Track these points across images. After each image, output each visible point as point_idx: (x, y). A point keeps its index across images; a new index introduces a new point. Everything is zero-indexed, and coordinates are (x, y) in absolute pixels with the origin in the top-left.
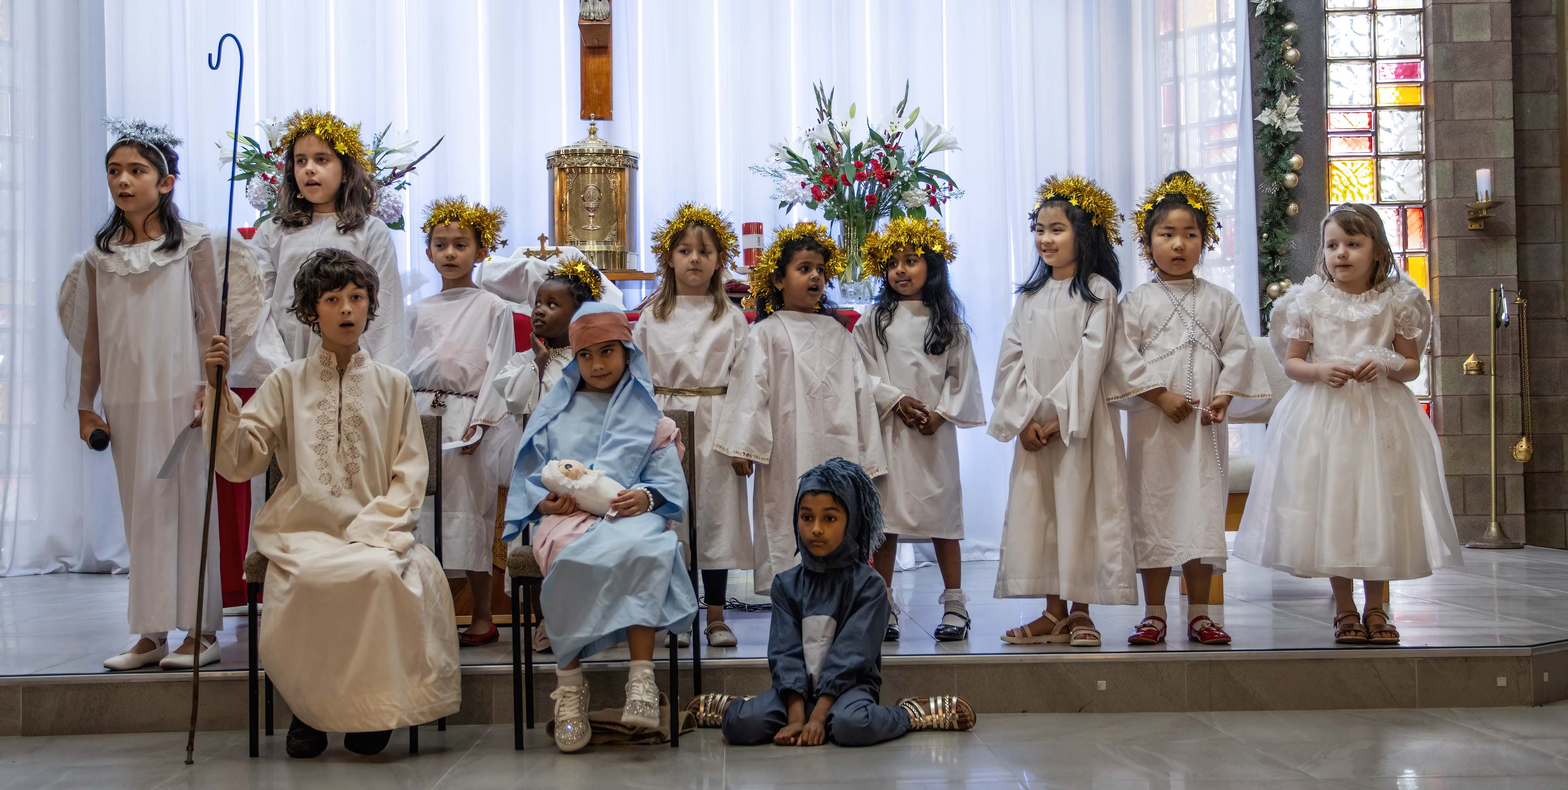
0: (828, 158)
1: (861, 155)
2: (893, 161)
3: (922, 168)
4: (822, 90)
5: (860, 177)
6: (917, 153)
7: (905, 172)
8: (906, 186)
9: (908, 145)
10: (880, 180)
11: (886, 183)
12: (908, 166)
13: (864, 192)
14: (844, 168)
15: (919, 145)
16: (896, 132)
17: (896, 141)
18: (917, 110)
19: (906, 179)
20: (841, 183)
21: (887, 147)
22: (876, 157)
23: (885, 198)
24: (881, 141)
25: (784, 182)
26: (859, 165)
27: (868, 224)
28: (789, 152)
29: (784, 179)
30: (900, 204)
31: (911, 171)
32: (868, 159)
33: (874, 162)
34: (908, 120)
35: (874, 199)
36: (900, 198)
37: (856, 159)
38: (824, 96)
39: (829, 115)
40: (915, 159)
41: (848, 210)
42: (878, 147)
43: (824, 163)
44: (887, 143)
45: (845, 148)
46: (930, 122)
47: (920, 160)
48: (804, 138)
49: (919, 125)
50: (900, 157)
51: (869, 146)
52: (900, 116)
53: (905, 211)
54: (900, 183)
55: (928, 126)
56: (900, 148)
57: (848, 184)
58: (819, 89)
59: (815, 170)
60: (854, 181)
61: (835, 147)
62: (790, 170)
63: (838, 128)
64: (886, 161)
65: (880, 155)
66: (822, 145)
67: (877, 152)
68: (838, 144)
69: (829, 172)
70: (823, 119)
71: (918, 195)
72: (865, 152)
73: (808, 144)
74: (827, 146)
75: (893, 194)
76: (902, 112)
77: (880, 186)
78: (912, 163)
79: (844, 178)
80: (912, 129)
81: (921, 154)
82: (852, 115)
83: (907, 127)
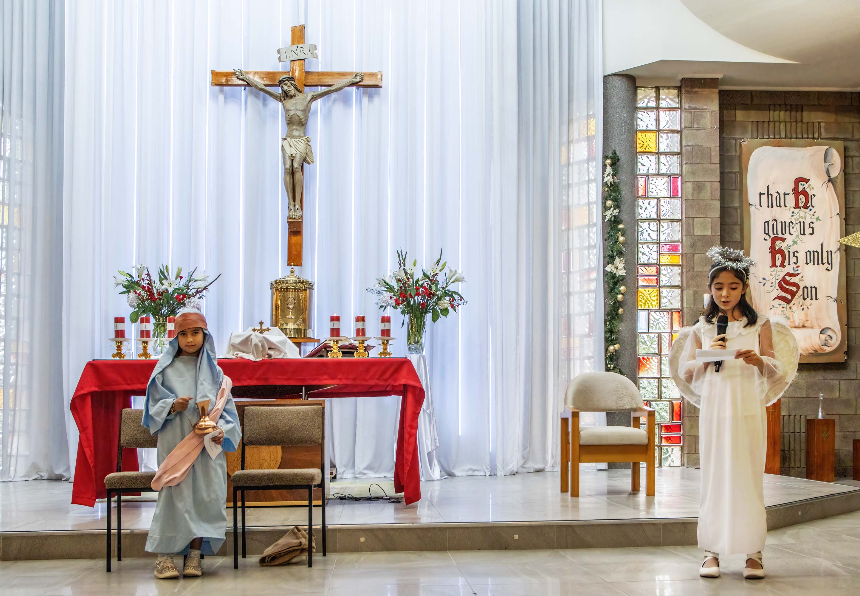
0: (403, 285)
1: (419, 284)
2: (433, 287)
3: (448, 290)
4: (401, 253)
5: (418, 294)
6: (445, 283)
7: (439, 292)
8: (439, 299)
9: (441, 279)
10: (427, 296)
11: (430, 297)
12: (441, 289)
13: (420, 301)
14: (410, 290)
15: (446, 279)
16: (435, 273)
17: (436, 277)
18: (446, 263)
19: (439, 295)
20: (408, 297)
21: (431, 280)
22: (426, 285)
23: (430, 305)
24: (428, 277)
25: (382, 296)
26: (417, 289)
27: (421, 316)
28: (385, 282)
29: (382, 295)
30: (437, 307)
31: (442, 292)
32: (422, 286)
33: (425, 287)
34: (441, 268)
35: (424, 305)
36: (437, 304)
37: (416, 285)
38: (402, 256)
39: (404, 265)
40: (444, 286)
41: (412, 310)
42: (427, 280)
43: (401, 287)
44: (431, 278)
45: (411, 280)
46: (452, 269)
47: (447, 286)
48: (392, 276)
49: (446, 270)
50: (437, 286)
51: (423, 280)
52: (438, 266)
53: (439, 311)
54: (436, 297)
55: (451, 270)
56: (437, 281)
57: (412, 297)
58: (400, 253)
59: (397, 291)
60: (415, 296)
61: (407, 280)
62: (385, 291)
63: (408, 271)
64: (430, 287)
65: (428, 284)
66: (400, 279)
67: (426, 283)
68: (408, 278)
69: (404, 292)
70: (401, 267)
71: (445, 303)
72: (420, 283)
73: (394, 278)
74: (402, 280)
75: (434, 302)
76: (439, 264)
77: (427, 298)
78: (443, 288)
79: (410, 295)
80: (443, 271)
81: (447, 283)
82: (415, 265)
83: (441, 270)
